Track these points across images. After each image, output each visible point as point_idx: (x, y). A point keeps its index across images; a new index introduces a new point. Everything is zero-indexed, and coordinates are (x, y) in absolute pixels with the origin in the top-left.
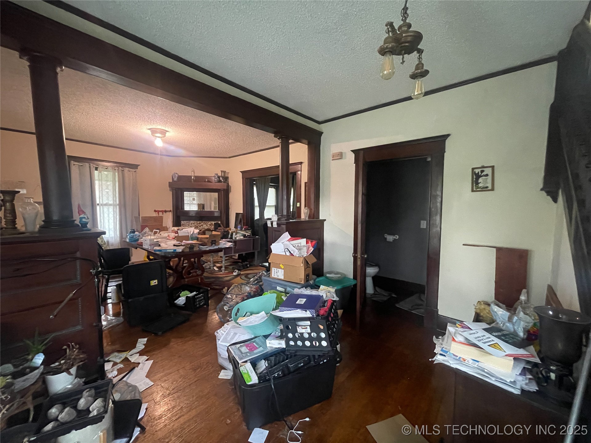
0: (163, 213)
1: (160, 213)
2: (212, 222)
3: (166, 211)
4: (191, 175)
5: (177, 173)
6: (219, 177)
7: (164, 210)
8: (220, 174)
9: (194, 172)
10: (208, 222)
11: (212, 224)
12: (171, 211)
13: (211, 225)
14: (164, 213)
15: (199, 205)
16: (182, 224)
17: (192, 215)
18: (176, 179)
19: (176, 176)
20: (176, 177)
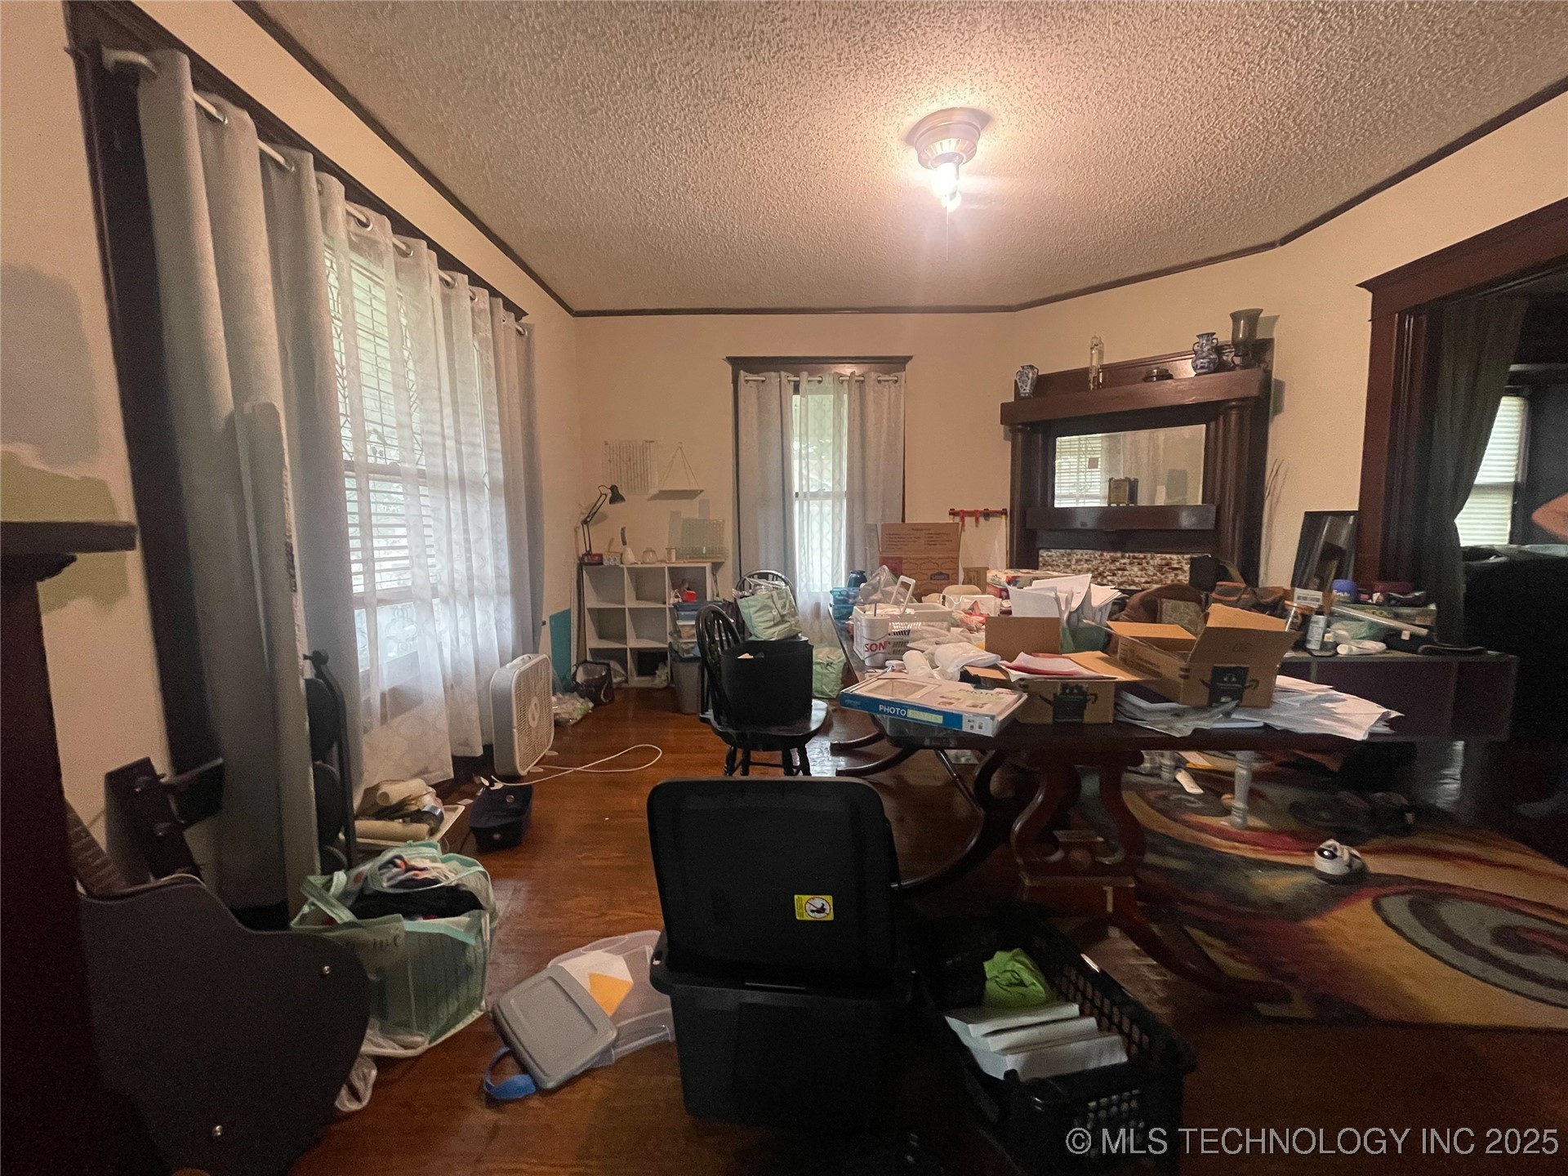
0: (977, 520)
1: (967, 519)
2: (1168, 556)
3: (987, 514)
4: (1087, 365)
5: (1032, 367)
6: (1219, 349)
7: (982, 509)
8: (1224, 336)
9: (1101, 353)
10: (1149, 555)
11: (1167, 565)
12: (1006, 514)
13: (1166, 568)
14: (982, 519)
15: (1114, 485)
16: (1041, 559)
17: (1083, 524)
18: (1027, 389)
19: (1030, 375)
20: (1029, 382)
